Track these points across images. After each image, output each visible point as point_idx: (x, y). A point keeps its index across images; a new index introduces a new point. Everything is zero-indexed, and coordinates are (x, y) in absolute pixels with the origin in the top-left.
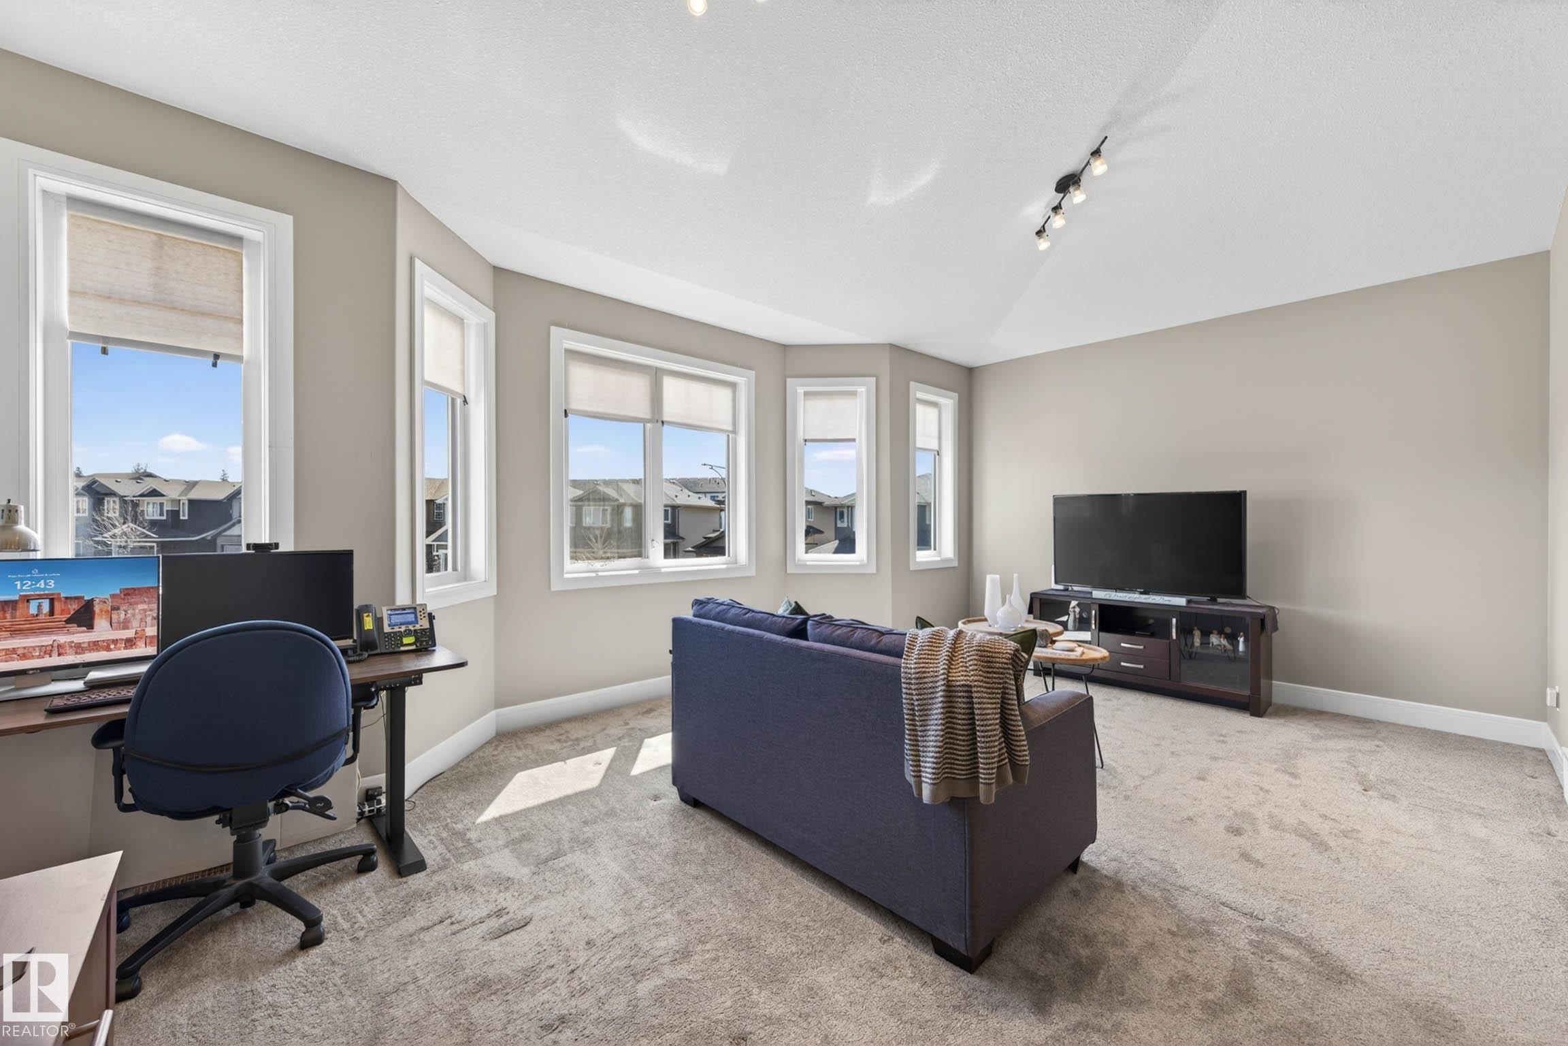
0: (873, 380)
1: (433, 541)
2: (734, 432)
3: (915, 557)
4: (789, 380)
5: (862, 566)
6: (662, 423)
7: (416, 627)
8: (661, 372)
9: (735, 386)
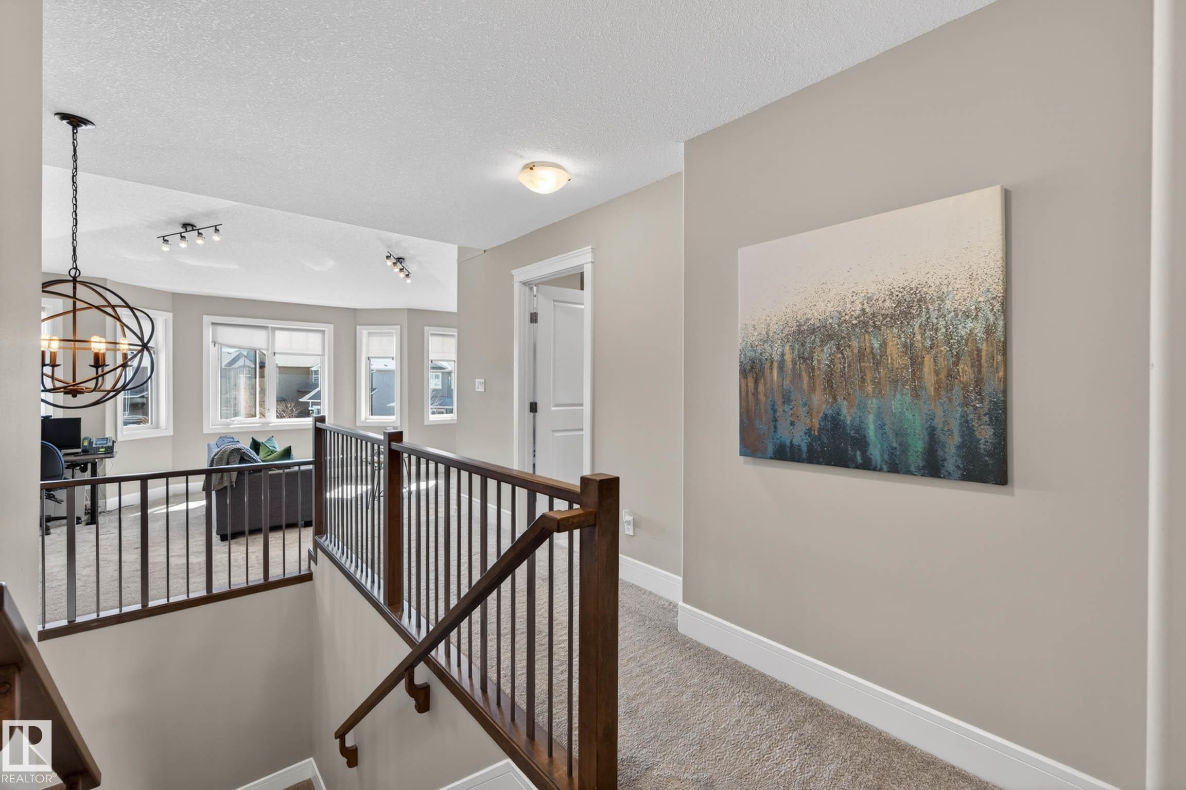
0: (399, 327)
1: (309, 399)
2: (323, 355)
3: (429, 418)
4: (357, 327)
5: (393, 422)
6: (274, 353)
7: (106, 445)
8: (274, 329)
9: (323, 332)
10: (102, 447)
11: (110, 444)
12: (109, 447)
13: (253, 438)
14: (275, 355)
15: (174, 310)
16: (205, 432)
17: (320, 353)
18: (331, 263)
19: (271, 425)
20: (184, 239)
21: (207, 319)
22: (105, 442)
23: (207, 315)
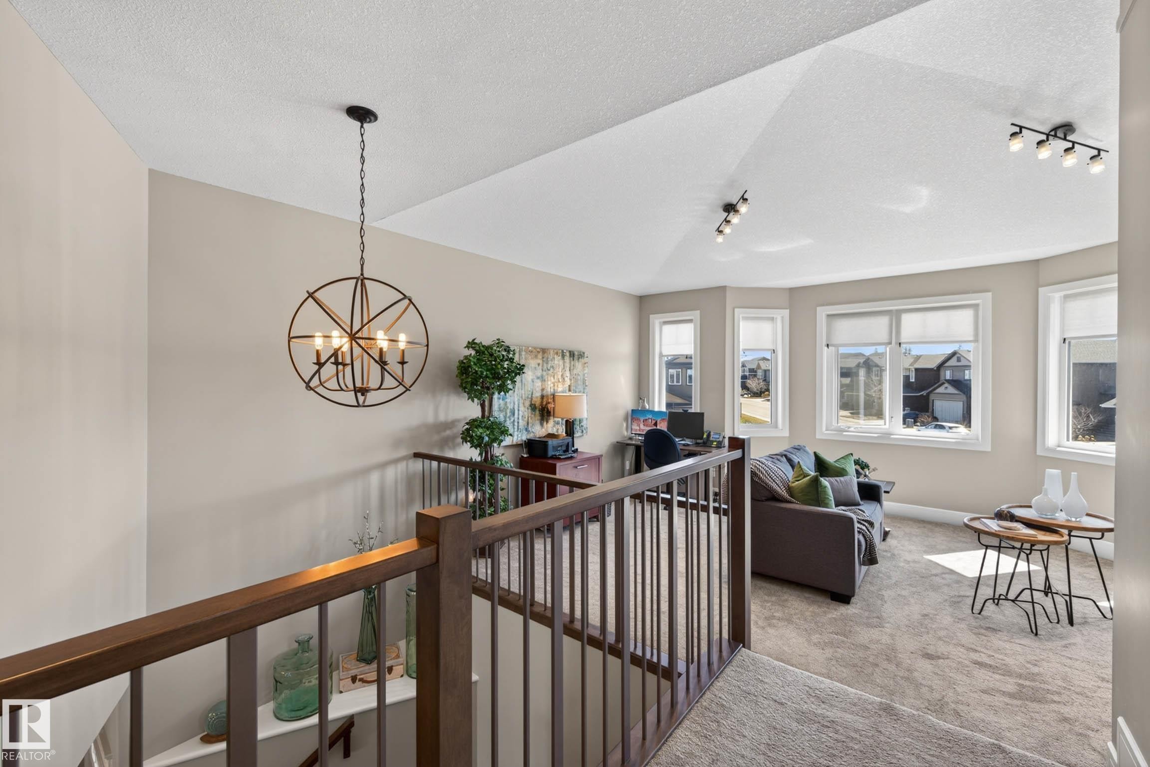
4: (1040, 289)
6: (900, 344)
7: (718, 440)
8: (899, 313)
9: (975, 307)
10: (716, 441)
11: (721, 439)
12: (719, 441)
13: (815, 453)
14: (900, 346)
15: (791, 307)
16: (817, 437)
17: (971, 338)
18: (924, 192)
19: (892, 436)
20: (728, 223)
21: (822, 312)
22: (717, 436)
23: (823, 305)
